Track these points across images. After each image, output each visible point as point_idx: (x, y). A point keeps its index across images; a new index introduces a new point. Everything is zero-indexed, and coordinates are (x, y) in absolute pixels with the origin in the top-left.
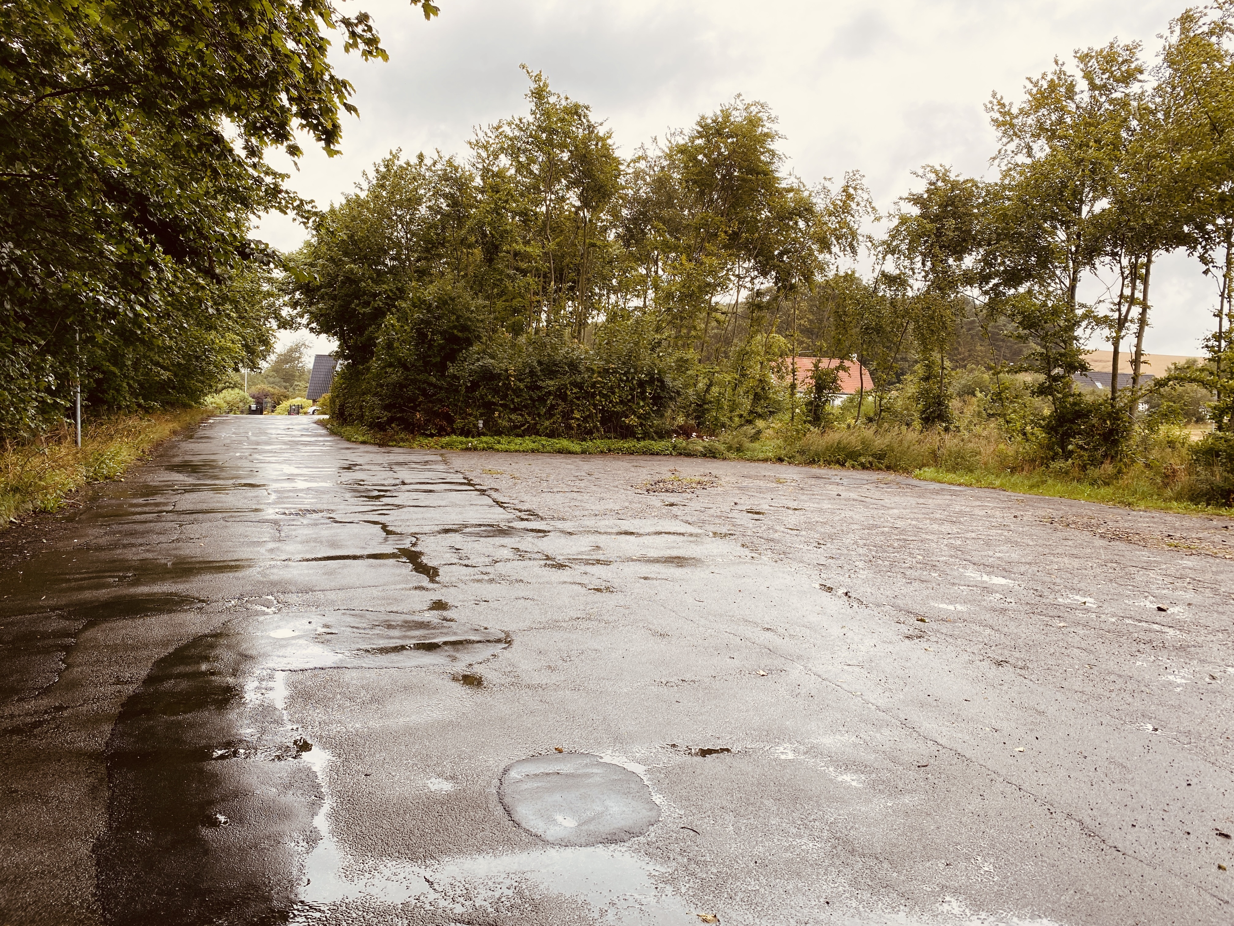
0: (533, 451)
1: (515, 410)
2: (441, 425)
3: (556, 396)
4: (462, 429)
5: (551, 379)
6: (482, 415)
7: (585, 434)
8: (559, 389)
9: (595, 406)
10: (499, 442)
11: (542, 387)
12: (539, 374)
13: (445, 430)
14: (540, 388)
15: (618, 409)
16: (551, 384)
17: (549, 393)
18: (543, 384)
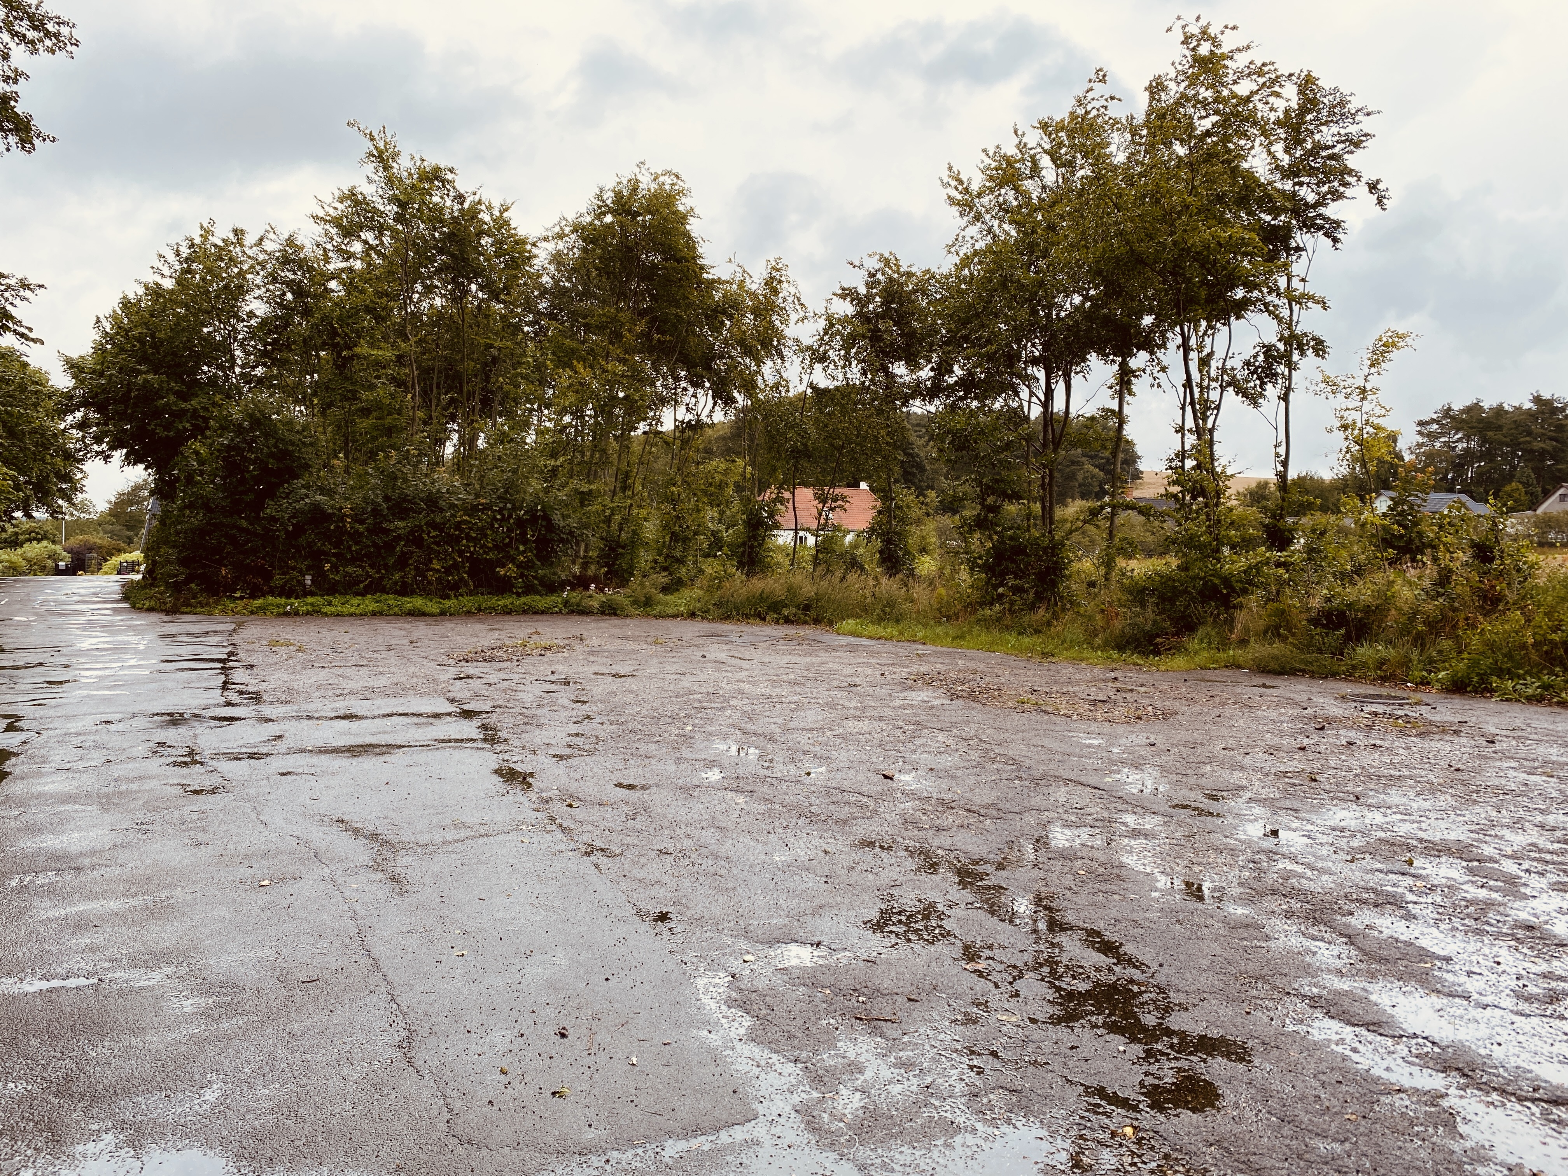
0: (374, 614)
1: (353, 561)
2: (255, 583)
3: (408, 541)
4: (283, 587)
5: (403, 519)
6: (309, 568)
7: (446, 590)
8: (412, 532)
9: (461, 553)
10: (330, 604)
11: (389, 530)
12: (386, 512)
13: (261, 590)
14: (386, 531)
15: (491, 556)
16: (400, 525)
17: (399, 538)
18: (391, 526)
